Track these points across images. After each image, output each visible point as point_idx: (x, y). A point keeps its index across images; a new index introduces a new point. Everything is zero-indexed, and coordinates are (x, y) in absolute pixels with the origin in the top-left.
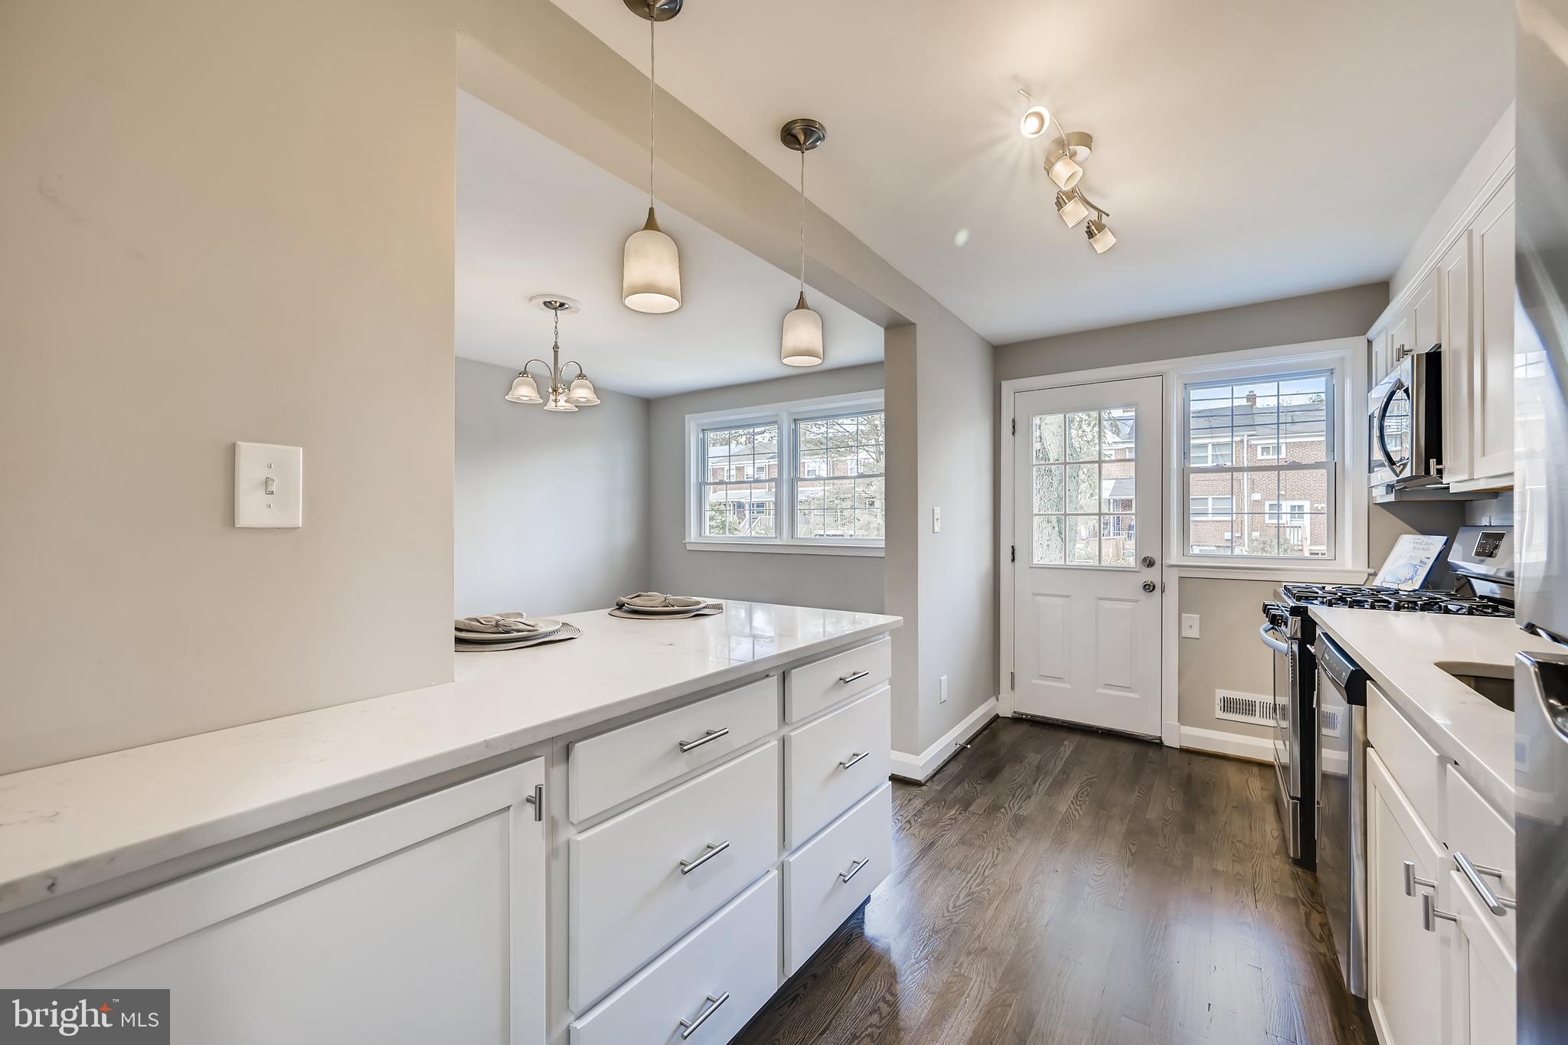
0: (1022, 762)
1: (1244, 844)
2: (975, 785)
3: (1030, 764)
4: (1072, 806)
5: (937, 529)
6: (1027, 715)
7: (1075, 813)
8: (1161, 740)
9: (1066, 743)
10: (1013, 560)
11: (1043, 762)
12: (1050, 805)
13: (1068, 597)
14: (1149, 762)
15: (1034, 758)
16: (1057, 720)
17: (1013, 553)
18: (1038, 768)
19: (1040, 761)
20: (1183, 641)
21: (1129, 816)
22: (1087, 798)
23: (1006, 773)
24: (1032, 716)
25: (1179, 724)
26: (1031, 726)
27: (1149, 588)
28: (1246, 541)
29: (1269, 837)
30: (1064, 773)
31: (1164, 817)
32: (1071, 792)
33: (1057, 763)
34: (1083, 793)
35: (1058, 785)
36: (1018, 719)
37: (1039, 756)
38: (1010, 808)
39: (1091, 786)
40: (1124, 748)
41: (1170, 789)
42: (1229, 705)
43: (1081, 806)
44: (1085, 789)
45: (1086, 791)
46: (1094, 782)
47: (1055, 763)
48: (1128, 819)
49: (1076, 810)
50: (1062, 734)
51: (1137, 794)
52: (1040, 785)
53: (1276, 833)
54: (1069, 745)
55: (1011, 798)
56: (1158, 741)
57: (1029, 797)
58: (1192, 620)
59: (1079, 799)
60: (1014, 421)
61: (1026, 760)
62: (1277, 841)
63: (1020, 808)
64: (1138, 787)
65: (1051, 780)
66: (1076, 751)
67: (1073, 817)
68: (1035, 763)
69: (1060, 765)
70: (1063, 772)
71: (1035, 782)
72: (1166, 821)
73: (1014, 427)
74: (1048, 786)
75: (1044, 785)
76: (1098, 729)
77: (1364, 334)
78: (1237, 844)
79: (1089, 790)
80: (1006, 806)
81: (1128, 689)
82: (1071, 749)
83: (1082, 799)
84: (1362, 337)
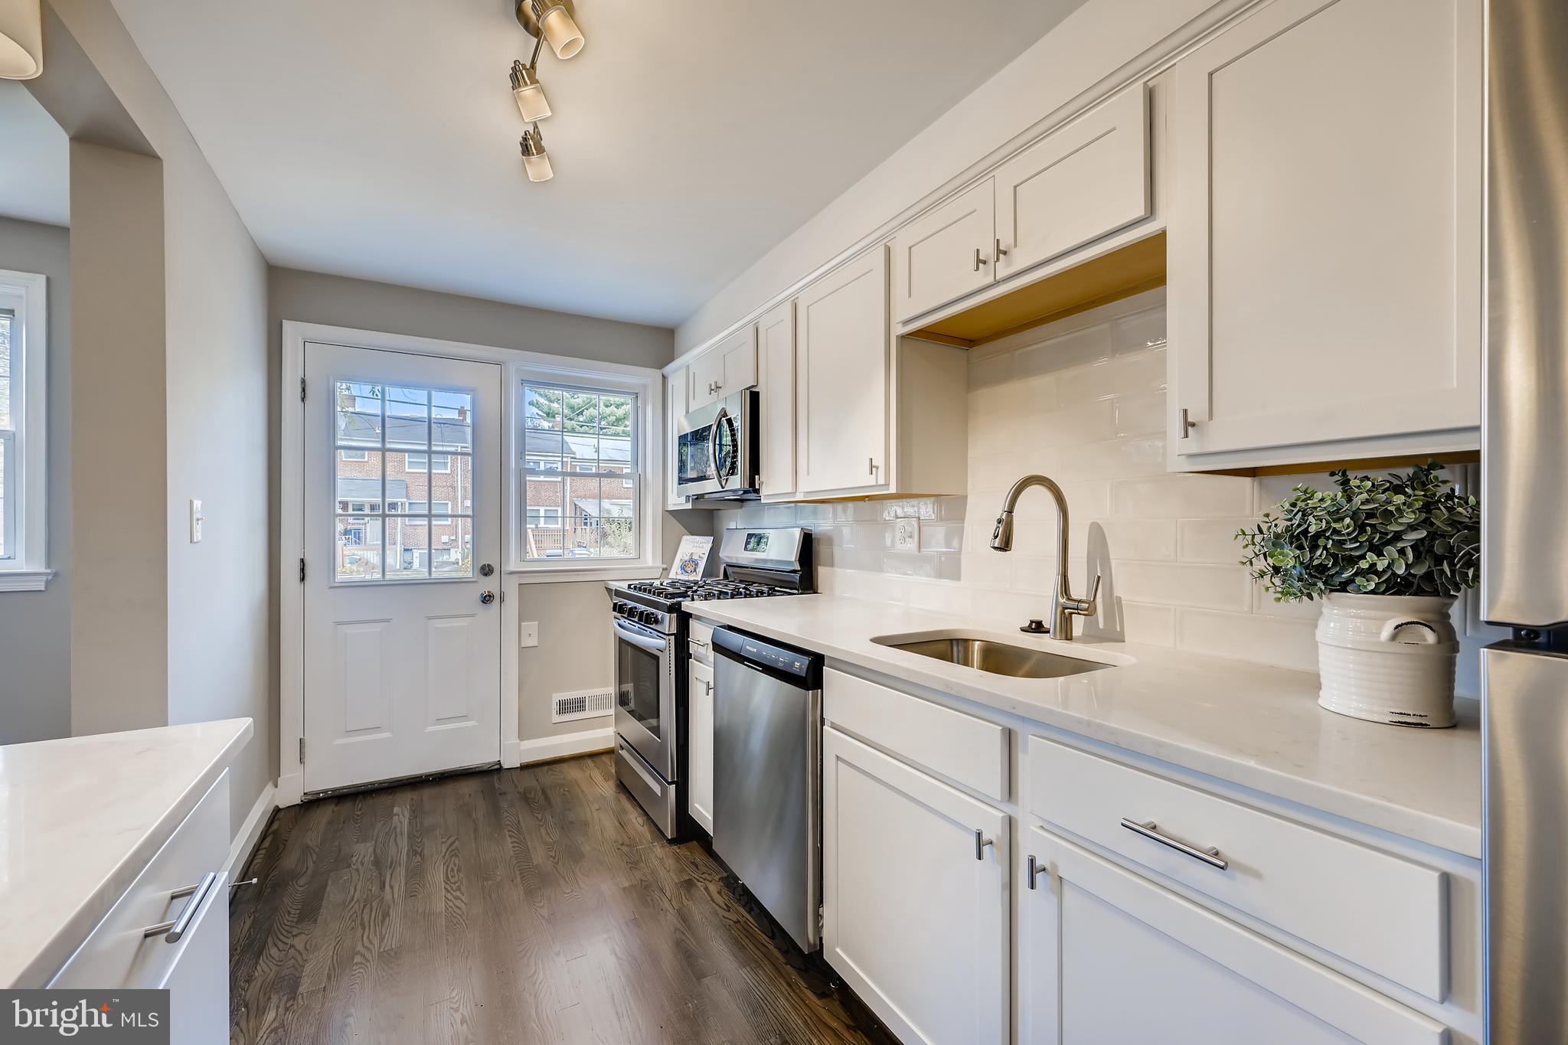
0: (349, 866)
1: (627, 846)
2: (289, 941)
3: (362, 864)
4: (449, 896)
5: (198, 536)
6: (325, 792)
7: (458, 903)
8: (500, 764)
9: (396, 810)
10: (303, 579)
11: (378, 851)
12: (420, 910)
13: (387, 621)
14: (500, 794)
15: (363, 852)
16: (372, 784)
17: (303, 570)
18: (377, 863)
19: (375, 851)
20: (523, 650)
21: (517, 873)
22: (461, 875)
23: (333, 895)
24: (334, 790)
25: (518, 741)
26: (337, 804)
27: (487, 599)
28: (460, 543)
29: (640, 828)
30: (415, 853)
31: (550, 853)
32: (437, 875)
33: (400, 845)
34: (452, 870)
35: (416, 875)
36: (312, 803)
37: (369, 844)
38: (366, 948)
39: (456, 856)
40: (467, 787)
41: (537, 817)
42: (565, 707)
43: (459, 889)
44: (452, 865)
45: (455, 865)
46: (457, 849)
47: (397, 844)
48: (519, 877)
49: (457, 898)
50: (385, 800)
51: (509, 840)
52: (392, 887)
53: (640, 820)
54: (401, 811)
55: (360, 930)
56: (497, 767)
57: (386, 915)
58: (531, 627)
59: (453, 880)
60: (303, 381)
61: (354, 859)
62: (646, 827)
63: (382, 940)
64: (506, 831)
65: (403, 871)
66: (414, 814)
67: (458, 911)
68: (369, 858)
69: (404, 844)
70: (413, 852)
71: (383, 887)
72: (554, 858)
73: (304, 390)
74: (403, 882)
75: (398, 881)
76: (428, 776)
77: (661, 368)
78: (622, 848)
79: (457, 862)
80: (359, 948)
81: (464, 717)
82: (407, 814)
83: (456, 879)
84: (658, 370)
